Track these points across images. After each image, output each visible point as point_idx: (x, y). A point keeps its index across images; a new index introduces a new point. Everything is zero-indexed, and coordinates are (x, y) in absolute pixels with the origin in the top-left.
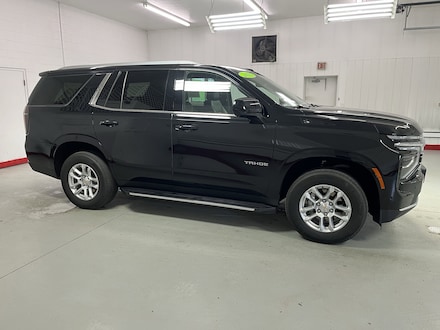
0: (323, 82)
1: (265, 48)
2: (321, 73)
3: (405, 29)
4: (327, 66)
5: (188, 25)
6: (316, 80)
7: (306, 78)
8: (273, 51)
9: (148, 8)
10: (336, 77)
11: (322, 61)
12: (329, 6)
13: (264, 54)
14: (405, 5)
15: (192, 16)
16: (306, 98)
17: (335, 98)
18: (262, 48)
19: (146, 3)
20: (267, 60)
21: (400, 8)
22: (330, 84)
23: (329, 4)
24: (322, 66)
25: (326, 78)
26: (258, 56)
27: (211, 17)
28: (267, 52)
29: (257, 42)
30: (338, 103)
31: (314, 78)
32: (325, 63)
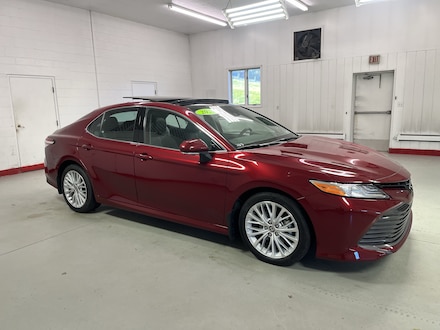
0: (376, 79)
1: (308, 43)
2: (374, 68)
4: (381, 60)
5: (225, 25)
6: (369, 76)
7: (356, 76)
8: (318, 48)
9: (174, 8)
10: (393, 72)
11: (375, 53)
13: (306, 51)
16: (355, 98)
17: (392, 97)
18: (303, 46)
19: (170, 4)
20: (310, 57)
22: (385, 81)
24: (374, 60)
25: (380, 74)
26: (301, 53)
27: (228, 11)
28: (310, 48)
29: (299, 37)
30: (395, 103)
31: (366, 74)
32: (378, 56)
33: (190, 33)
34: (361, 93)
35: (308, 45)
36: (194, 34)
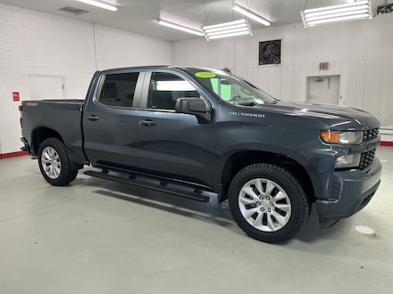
0: (326, 81)
2: (323, 73)
4: (330, 66)
6: (320, 79)
7: (309, 79)
8: (278, 55)
9: (161, 23)
10: (339, 76)
11: (324, 61)
13: (269, 57)
16: (309, 97)
17: (338, 97)
18: (268, 52)
19: (158, 20)
20: (272, 63)
22: (333, 82)
23: (305, 8)
24: (324, 66)
25: (329, 78)
26: (265, 58)
27: (205, 28)
28: (272, 55)
29: (264, 46)
30: (341, 101)
31: (317, 77)
32: (327, 64)
33: (174, 40)
34: (312, 93)
35: (270, 53)
36: (177, 41)
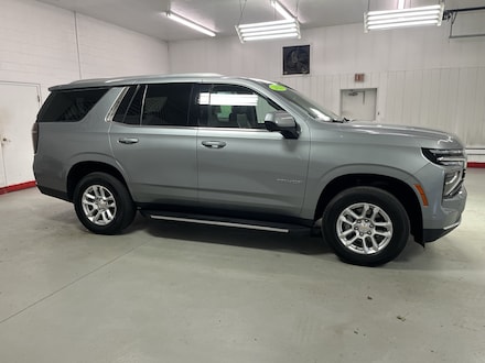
0: (360, 96)
1: (296, 59)
2: (359, 86)
3: (450, 37)
4: (365, 78)
5: (213, 35)
6: (353, 93)
7: (342, 91)
8: (307, 63)
9: (172, 17)
10: (376, 89)
11: (360, 72)
12: (370, 13)
13: (295, 66)
14: (452, 11)
15: (217, 26)
16: (342, 113)
17: (375, 113)
18: (295, 60)
19: (169, 12)
20: (299, 72)
21: (446, 14)
22: (369, 98)
23: (369, 10)
24: (359, 78)
25: (364, 91)
26: (288, 67)
27: (241, 26)
28: (299, 64)
29: (288, 53)
30: (378, 118)
31: (351, 90)
32: (363, 75)
34: (346, 108)
36: (174, 41)
